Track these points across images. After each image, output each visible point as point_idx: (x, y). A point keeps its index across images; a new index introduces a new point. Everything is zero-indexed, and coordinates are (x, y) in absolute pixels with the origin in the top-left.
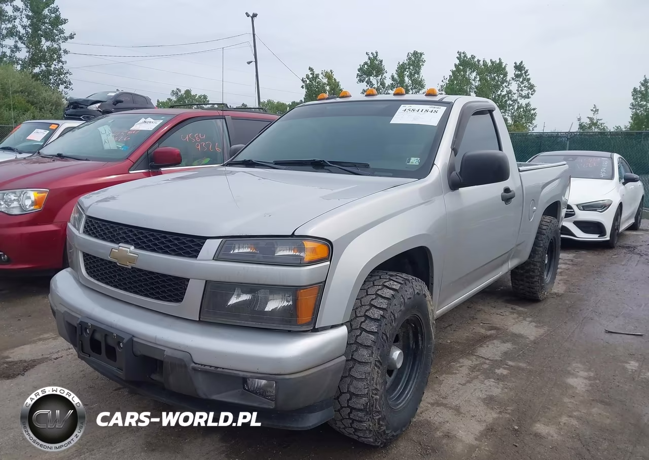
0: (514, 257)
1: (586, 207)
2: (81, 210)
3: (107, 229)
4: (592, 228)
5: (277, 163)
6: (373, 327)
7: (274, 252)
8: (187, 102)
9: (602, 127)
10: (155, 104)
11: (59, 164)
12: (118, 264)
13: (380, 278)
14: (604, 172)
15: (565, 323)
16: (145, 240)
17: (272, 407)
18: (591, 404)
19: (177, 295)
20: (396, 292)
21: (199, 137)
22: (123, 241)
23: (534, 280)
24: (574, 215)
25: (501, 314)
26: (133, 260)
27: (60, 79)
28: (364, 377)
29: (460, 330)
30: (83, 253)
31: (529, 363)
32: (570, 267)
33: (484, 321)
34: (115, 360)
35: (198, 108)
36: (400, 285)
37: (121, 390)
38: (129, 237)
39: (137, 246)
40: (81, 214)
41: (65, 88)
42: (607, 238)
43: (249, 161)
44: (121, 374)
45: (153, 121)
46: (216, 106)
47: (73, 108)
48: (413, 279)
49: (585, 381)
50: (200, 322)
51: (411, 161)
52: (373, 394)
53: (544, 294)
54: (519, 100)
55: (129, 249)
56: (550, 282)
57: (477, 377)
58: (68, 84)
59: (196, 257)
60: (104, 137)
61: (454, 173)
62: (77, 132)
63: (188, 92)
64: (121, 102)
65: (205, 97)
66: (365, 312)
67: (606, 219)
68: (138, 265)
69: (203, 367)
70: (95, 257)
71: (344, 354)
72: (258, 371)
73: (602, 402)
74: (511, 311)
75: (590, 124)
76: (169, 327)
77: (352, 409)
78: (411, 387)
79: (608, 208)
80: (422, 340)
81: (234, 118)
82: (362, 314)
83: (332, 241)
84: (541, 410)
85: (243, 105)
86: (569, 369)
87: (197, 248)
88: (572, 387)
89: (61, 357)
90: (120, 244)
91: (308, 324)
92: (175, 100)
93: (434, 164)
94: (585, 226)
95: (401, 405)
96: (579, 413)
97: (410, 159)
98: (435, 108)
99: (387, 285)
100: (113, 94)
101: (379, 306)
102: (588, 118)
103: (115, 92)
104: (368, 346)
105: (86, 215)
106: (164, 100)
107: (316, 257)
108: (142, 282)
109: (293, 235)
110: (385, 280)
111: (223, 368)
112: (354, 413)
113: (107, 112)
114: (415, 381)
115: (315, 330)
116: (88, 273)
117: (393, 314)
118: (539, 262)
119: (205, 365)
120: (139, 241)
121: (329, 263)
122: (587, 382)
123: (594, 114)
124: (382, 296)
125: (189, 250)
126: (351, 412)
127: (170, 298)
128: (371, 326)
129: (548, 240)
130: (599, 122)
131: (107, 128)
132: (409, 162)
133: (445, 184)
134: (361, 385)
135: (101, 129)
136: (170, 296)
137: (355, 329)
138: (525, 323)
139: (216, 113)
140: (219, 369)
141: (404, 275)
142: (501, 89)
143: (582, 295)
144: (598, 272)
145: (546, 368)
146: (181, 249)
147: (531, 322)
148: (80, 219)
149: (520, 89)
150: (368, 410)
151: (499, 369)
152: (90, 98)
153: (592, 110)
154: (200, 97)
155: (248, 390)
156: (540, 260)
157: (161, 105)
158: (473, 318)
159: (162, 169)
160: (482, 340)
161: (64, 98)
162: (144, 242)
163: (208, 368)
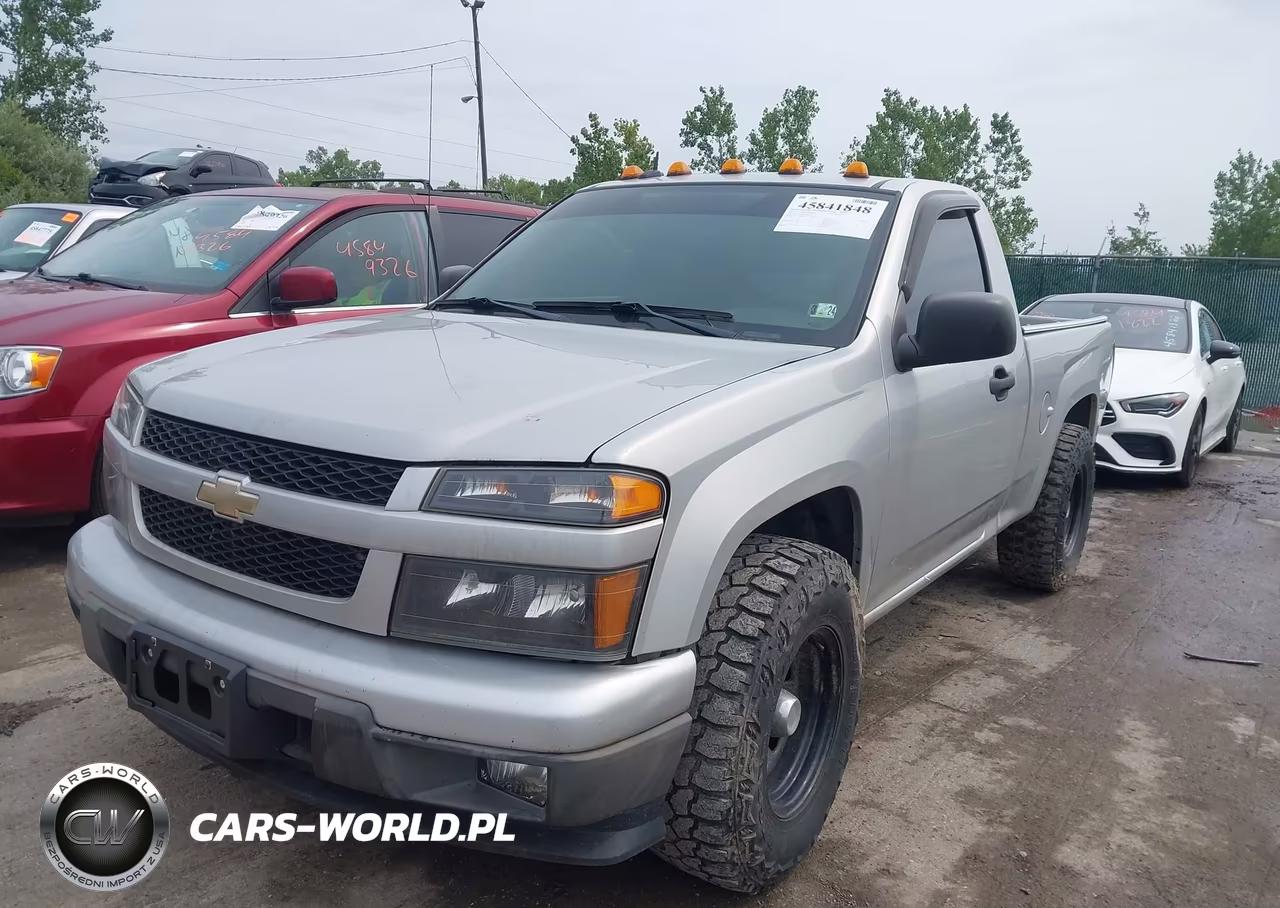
0: (1006, 507)
1: (1137, 406)
2: (134, 395)
3: (192, 438)
4: (1147, 447)
5: (540, 306)
6: (744, 654)
7: (547, 498)
8: (338, 174)
9: (1157, 249)
10: (275, 177)
11: (83, 294)
12: (216, 513)
13: (758, 551)
14: (1171, 337)
15: (1106, 637)
16: (274, 464)
17: (539, 820)
18: (1168, 806)
19: (340, 581)
20: (792, 582)
21: (372, 248)
22: (226, 465)
23: (1043, 551)
24: (1114, 420)
25: (979, 617)
26: (246, 505)
27: (82, 122)
28: (723, 757)
29: (899, 650)
30: (140, 487)
31: (1039, 719)
32: (1107, 523)
33: (946, 632)
34: (209, 716)
35: (360, 188)
36: (798, 566)
37: (215, 769)
38: (240, 456)
39: (257, 477)
40: (134, 406)
41: (92, 138)
42: (1177, 467)
43: (483, 300)
44: (222, 745)
45: (279, 211)
46: (397, 185)
47: (107, 181)
48: (825, 553)
49: (1151, 757)
50: (389, 639)
51: (819, 310)
52: (741, 789)
53: (1063, 579)
54: (998, 191)
55: (240, 484)
56: (1073, 553)
57: (938, 747)
58: (97, 131)
59: (382, 503)
60: (174, 242)
61: (904, 337)
62: (118, 229)
63: (341, 155)
64: (208, 170)
65: (376, 166)
66: (728, 622)
67: (1175, 430)
68: (259, 518)
69: (396, 734)
70: (165, 497)
71: (690, 710)
72: (514, 746)
73: (1189, 802)
74: (998, 611)
75: (1132, 241)
76: (324, 648)
77: (698, 820)
78: (815, 772)
79: (1181, 407)
80: (839, 676)
81: (443, 211)
82: (721, 625)
83: (668, 474)
84: (1070, 817)
85: (452, 183)
86: (1119, 732)
87: (385, 485)
88: (1128, 770)
89: (89, 697)
90: (221, 473)
91: (617, 647)
92: (315, 170)
93: (865, 318)
94: (1135, 443)
95: (794, 809)
96: (1146, 824)
97: (816, 307)
98: (864, 202)
99: (773, 566)
100: (191, 155)
101: (755, 610)
102: (1130, 228)
103: (196, 150)
104: (733, 693)
105: (146, 408)
106: (292, 168)
107: (635, 509)
108: (266, 552)
109: (588, 463)
110: (768, 556)
111: (439, 739)
112: (702, 828)
113: (178, 192)
114: (823, 760)
115: (631, 661)
116: (149, 529)
117: (784, 626)
118: (1054, 515)
119: (401, 731)
120: (261, 467)
121: (661, 521)
122: (1158, 760)
123: (1140, 221)
124: (761, 589)
125: (367, 488)
126: (695, 827)
127: (326, 589)
128: (739, 652)
129: (1074, 472)
130: (1150, 237)
131: (181, 223)
132: (814, 312)
133: (887, 358)
134: (716, 771)
135: (169, 226)
136: (327, 583)
137: (706, 657)
138: (1029, 636)
139: (406, 199)
140: (430, 740)
141: (806, 545)
142: (965, 167)
143: (1135, 580)
144: (1162, 535)
145: (1074, 730)
146: (352, 486)
147: (1039, 634)
148: (133, 418)
149: (1001, 168)
150: (731, 823)
151: (980, 731)
152: (142, 161)
153: (1137, 214)
154: (365, 165)
155: (489, 783)
156: (1057, 511)
157: (288, 179)
158: (923, 625)
159: (297, 311)
160: (946, 669)
161: (89, 159)
162: (272, 470)
163: (409, 736)
